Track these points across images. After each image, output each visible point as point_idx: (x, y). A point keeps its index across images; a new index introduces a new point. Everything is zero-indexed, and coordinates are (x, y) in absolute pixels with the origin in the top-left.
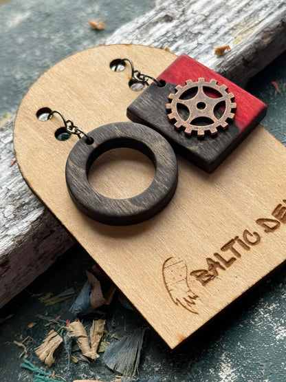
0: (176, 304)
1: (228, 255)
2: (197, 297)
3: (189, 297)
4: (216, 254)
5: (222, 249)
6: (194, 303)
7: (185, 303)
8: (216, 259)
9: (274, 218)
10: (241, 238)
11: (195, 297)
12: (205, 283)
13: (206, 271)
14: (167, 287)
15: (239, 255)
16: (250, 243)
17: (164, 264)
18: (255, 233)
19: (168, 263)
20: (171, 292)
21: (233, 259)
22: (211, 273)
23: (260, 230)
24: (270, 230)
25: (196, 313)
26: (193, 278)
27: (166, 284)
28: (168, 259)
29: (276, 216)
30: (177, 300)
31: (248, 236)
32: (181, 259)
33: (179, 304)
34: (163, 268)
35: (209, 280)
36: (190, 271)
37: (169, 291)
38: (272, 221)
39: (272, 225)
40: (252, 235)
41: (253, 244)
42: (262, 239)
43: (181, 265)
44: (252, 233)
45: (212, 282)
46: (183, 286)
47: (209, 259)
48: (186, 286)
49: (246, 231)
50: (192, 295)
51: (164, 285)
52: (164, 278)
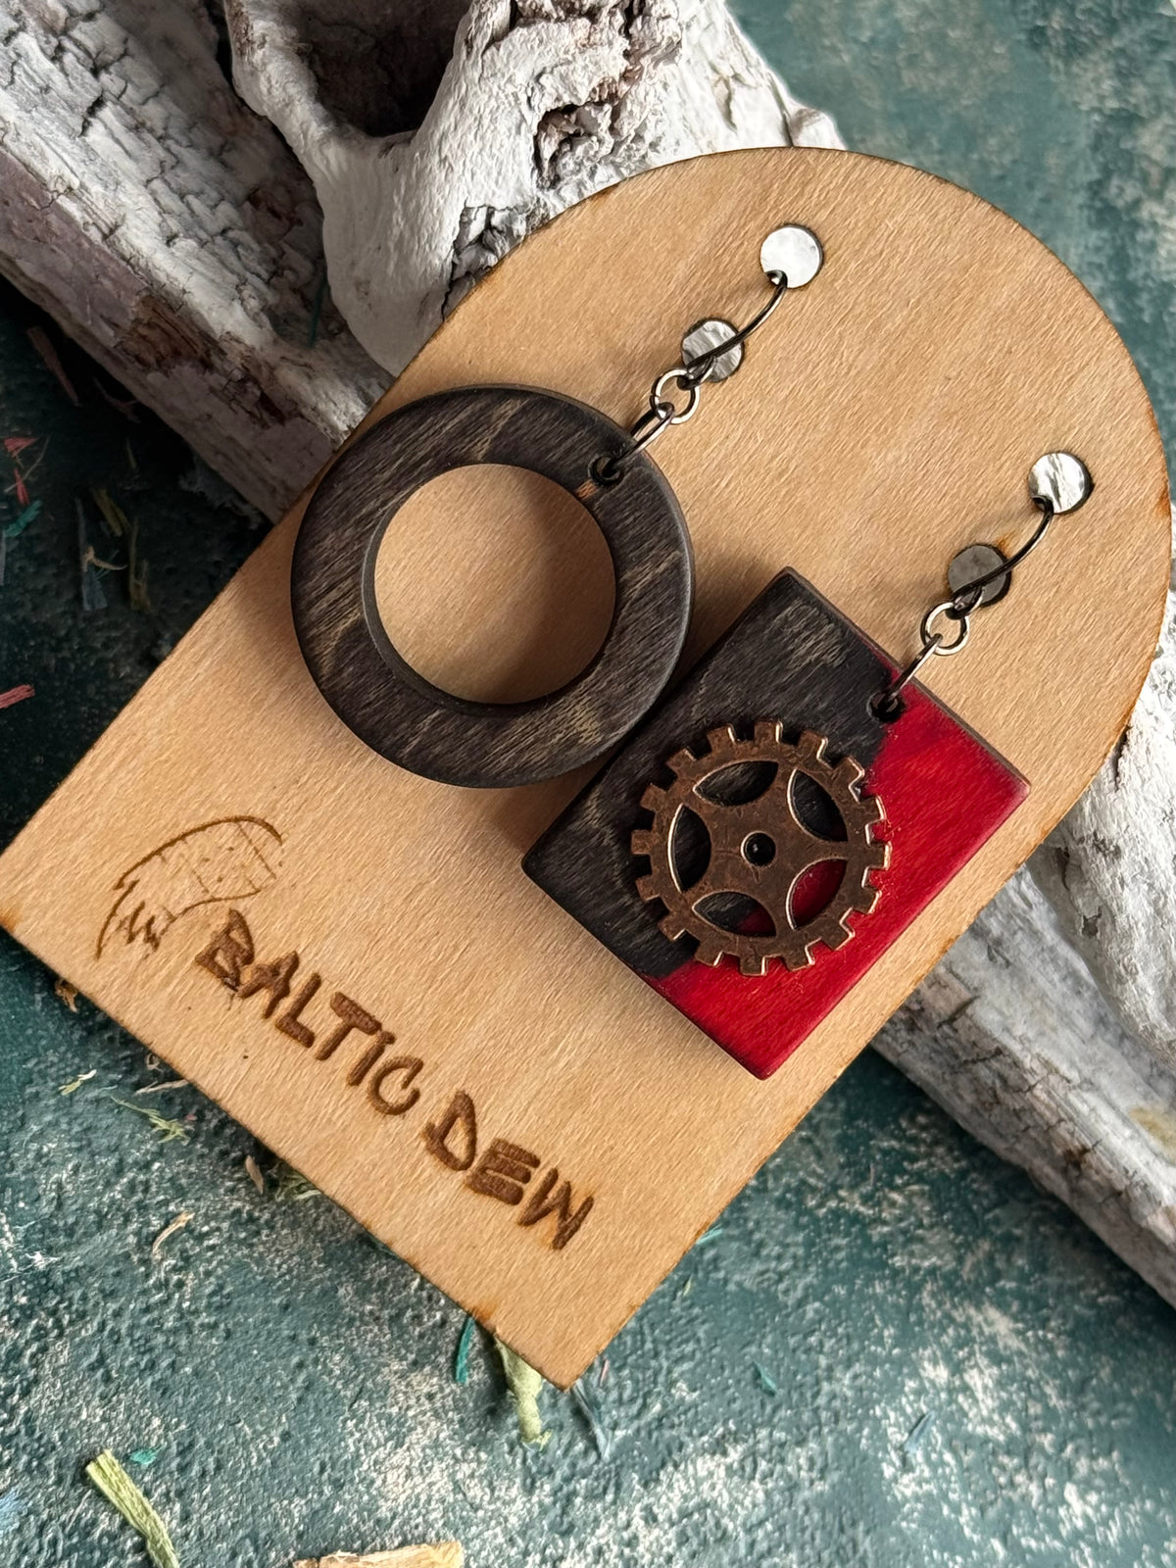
0: (120, 885)
1: (321, 1018)
2: (156, 946)
3: (151, 922)
4: (316, 983)
5: (340, 999)
6: (131, 938)
7: (127, 909)
8: (298, 983)
9: (483, 1146)
10: (390, 1054)
11: (153, 940)
12: (207, 960)
13: (249, 959)
14: (172, 843)
15: (325, 1055)
16: (377, 1082)
17: (251, 819)
18: (416, 1096)
19: (257, 832)
20: (157, 859)
21: (309, 1040)
22: (247, 976)
23: (432, 1109)
24: (436, 1138)
25: (100, 950)
26: (220, 922)
27: (183, 837)
28: (270, 828)
29: (492, 1153)
30: (134, 884)
31: (401, 1075)
32: (279, 871)
33: (122, 891)
34: (237, 820)
35: (222, 974)
36: (241, 906)
37: (158, 852)
38: (473, 1144)
39: (457, 1144)
40: (405, 1085)
41: (375, 1092)
42: (397, 1118)
43: (258, 872)
44: (415, 1083)
45: (214, 983)
46: (184, 892)
47: (295, 962)
48: (187, 903)
49: (418, 1066)
50: (158, 926)
51: (177, 833)
52: (203, 828)
